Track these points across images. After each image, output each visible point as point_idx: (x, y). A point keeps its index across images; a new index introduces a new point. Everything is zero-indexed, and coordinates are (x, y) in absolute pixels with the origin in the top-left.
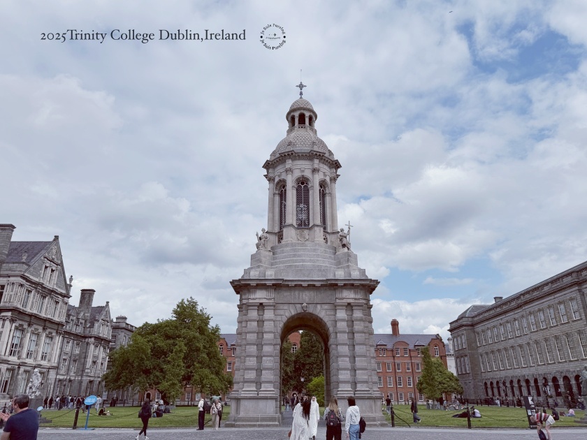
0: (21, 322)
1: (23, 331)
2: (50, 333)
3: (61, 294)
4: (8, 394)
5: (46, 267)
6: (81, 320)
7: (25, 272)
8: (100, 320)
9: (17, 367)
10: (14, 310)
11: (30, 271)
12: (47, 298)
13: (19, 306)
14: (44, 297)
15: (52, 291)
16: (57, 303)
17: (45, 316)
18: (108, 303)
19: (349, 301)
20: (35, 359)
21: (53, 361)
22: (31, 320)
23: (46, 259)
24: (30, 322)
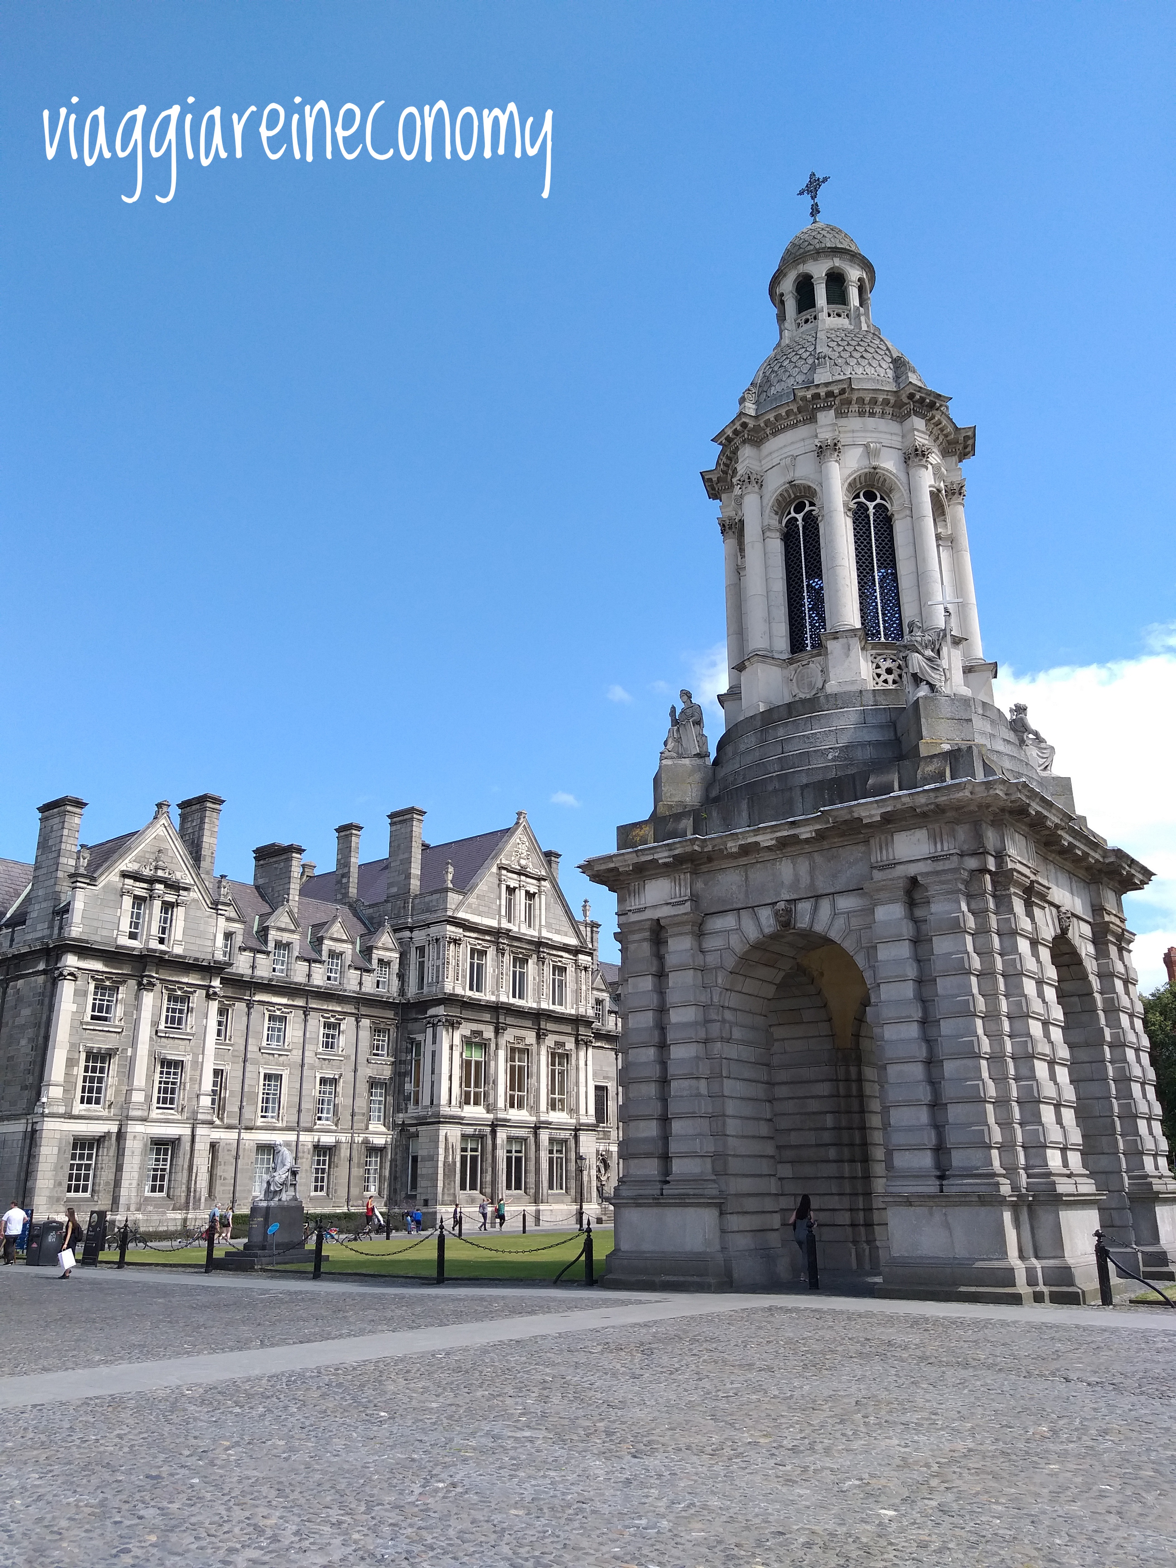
0: (475, 1027)
1: (484, 1046)
2: (559, 1044)
3: (565, 948)
5: (511, 890)
7: (456, 909)
9: (488, 1129)
10: (451, 1000)
11: (470, 906)
12: (531, 962)
13: (459, 991)
14: (524, 961)
15: (539, 945)
16: (563, 970)
17: (535, 1005)
19: (912, 870)
21: (582, 1111)
22: (498, 1019)
23: (504, 872)
24: (498, 1023)
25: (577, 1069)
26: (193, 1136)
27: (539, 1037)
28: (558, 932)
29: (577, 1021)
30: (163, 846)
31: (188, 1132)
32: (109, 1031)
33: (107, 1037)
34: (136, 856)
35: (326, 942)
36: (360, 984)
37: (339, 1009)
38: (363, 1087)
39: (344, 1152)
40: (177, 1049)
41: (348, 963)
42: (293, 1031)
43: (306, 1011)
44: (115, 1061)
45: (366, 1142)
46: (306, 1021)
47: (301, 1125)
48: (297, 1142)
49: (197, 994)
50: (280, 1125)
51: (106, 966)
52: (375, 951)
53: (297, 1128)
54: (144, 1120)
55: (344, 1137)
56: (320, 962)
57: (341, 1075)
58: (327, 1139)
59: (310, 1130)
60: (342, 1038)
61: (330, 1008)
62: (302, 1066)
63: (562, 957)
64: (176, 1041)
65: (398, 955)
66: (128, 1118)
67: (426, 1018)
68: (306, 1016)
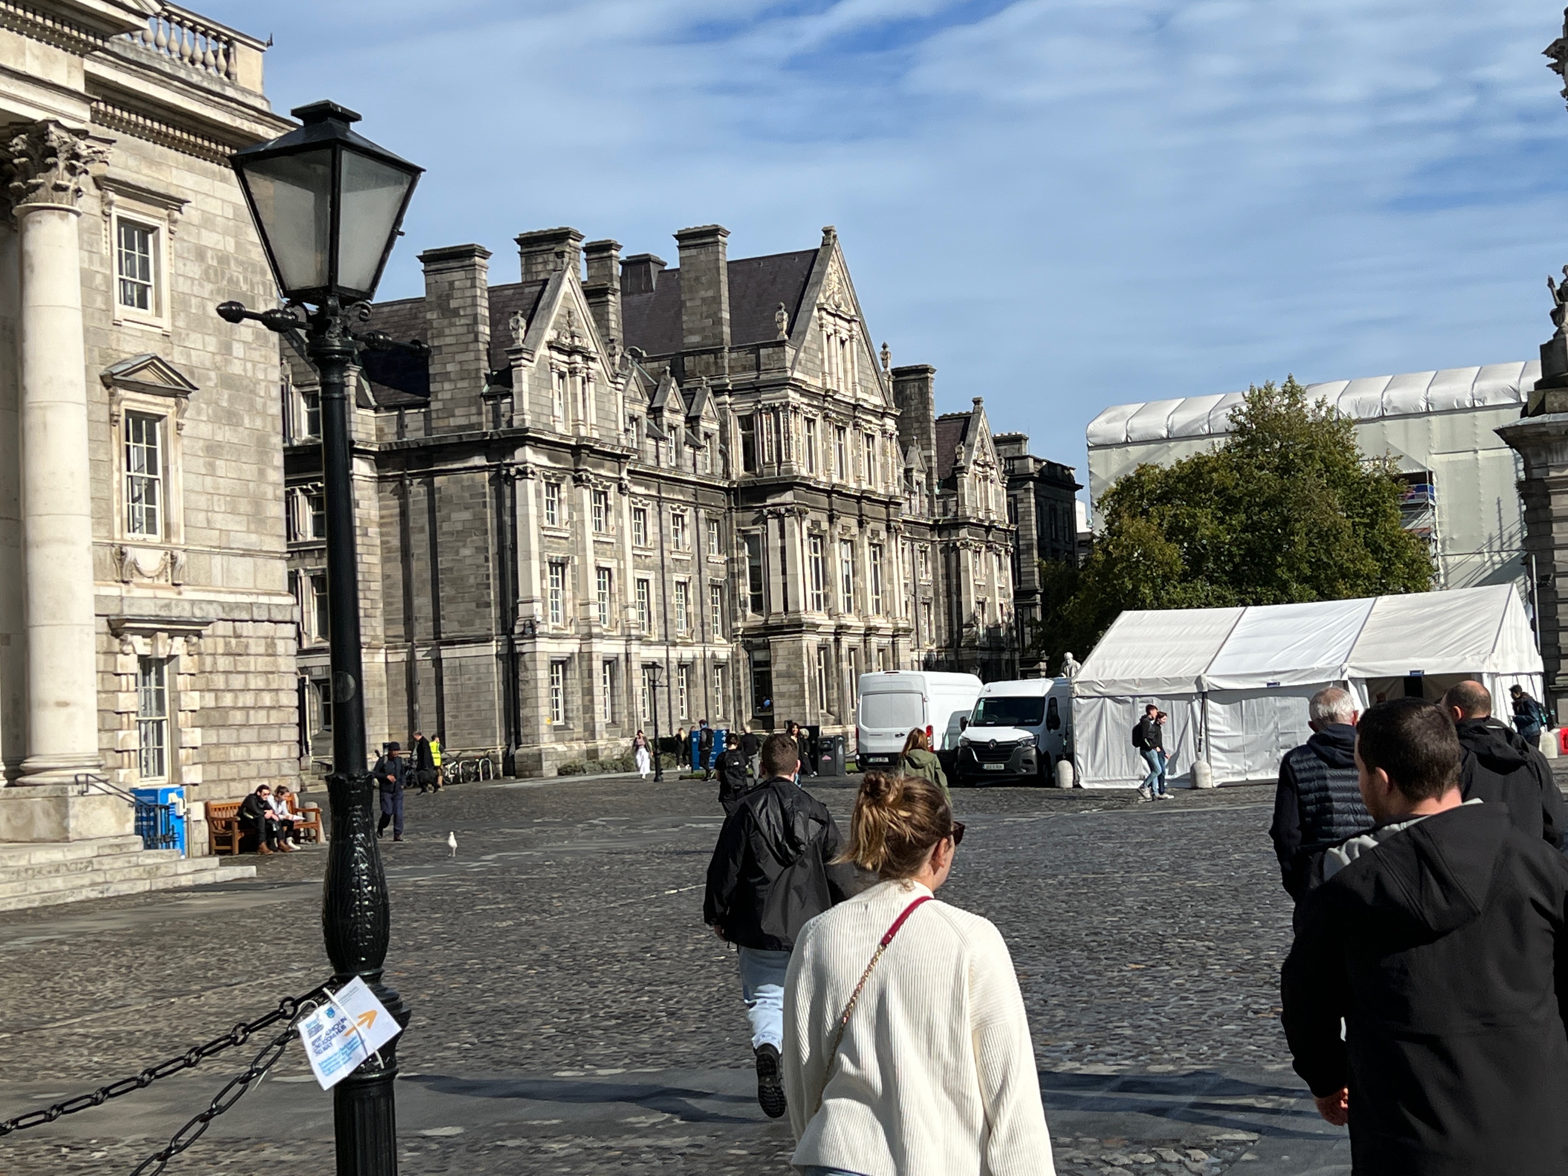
0: (815, 516)
1: (822, 538)
2: (875, 533)
3: (874, 411)
4: (828, 711)
5: (828, 337)
6: (916, 475)
7: (793, 368)
8: (972, 467)
9: (832, 638)
10: (798, 484)
11: (801, 364)
12: (848, 430)
13: (804, 472)
14: (841, 429)
15: (855, 407)
16: (870, 437)
17: (856, 486)
18: (977, 402)
20: (862, 613)
21: (898, 615)
22: (830, 504)
23: (824, 313)
24: (831, 510)
25: (890, 562)
26: (627, 655)
27: (861, 524)
28: (866, 390)
29: (890, 503)
30: (572, 307)
31: (622, 650)
32: (560, 538)
33: (559, 544)
34: (555, 322)
35: (666, 414)
36: (695, 465)
37: (681, 498)
38: (707, 591)
39: (700, 670)
40: (604, 554)
41: (683, 440)
42: (652, 529)
43: (660, 500)
44: (568, 570)
45: (714, 656)
46: (660, 513)
47: (670, 638)
48: (667, 659)
49: (612, 489)
50: (652, 639)
51: (551, 458)
52: (702, 423)
53: (667, 641)
54: (601, 636)
55: (698, 651)
56: (664, 439)
57: (690, 578)
58: (687, 654)
59: (675, 644)
60: (687, 532)
61: (675, 497)
62: (663, 568)
63: (870, 422)
64: (605, 546)
65: (717, 427)
66: (590, 636)
67: (765, 507)
68: (659, 507)
